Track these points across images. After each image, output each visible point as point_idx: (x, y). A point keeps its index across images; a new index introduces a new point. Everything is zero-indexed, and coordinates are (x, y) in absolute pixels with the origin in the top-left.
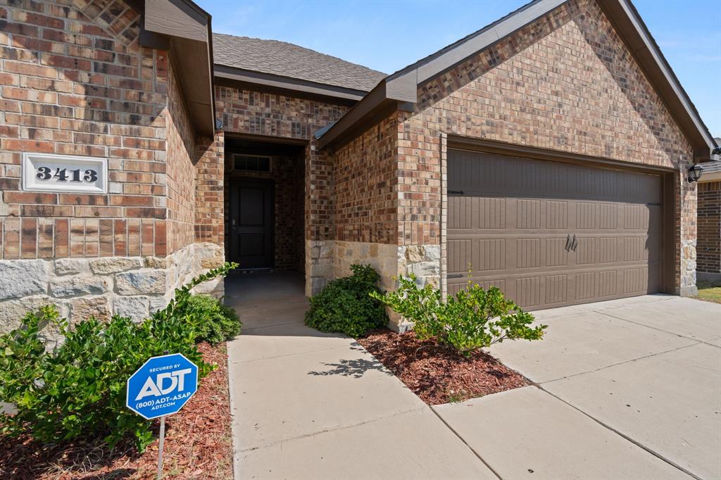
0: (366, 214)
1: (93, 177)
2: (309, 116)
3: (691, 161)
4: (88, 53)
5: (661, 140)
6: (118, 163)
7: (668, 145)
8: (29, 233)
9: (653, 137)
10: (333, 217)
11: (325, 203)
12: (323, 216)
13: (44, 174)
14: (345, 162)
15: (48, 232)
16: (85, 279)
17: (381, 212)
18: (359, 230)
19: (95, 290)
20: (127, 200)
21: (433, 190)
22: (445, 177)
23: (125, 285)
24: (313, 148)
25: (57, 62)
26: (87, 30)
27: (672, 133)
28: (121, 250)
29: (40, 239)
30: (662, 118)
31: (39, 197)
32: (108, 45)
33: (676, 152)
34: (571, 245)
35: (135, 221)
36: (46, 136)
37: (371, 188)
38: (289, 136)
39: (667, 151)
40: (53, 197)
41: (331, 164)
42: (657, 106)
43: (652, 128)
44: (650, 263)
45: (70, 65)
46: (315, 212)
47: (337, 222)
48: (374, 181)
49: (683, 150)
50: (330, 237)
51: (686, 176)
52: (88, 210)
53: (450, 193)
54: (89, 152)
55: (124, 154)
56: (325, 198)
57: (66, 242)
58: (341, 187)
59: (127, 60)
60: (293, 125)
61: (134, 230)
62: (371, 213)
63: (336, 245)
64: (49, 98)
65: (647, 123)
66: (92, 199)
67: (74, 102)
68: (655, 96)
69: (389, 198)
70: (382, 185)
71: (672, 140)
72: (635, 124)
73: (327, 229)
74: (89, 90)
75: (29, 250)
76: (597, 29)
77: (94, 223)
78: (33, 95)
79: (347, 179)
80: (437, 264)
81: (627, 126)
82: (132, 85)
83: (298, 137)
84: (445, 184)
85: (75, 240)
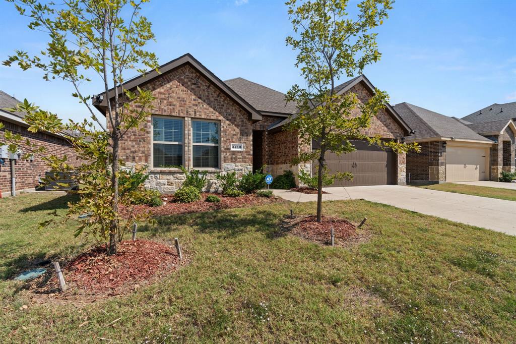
0: (287, 155)
1: (241, 147)
2: (265, 122)
3: (403, 136)
4: (240, 123)
5: (389, 129)
6: (245, 144)
7: (392, 131)
8: (232, 158)
9: (385, 128)
10: (273, 157)
11: (271, 152)
12: (270, 157)
13: (233, 147)
14: (279, 138)
15: (234, 158)
16: (240, 168)
17: (293, 155)
18: (285, 161)
19: (241, 170)
20: (246, 152)
21: (308, 148)
22: (311, 145)
23: (246, 169)
24: (266, 133)
25: (235, 125)
26: (240, 119)
27: (394, 126)
28: (245, 162)
29: (234, 160)
30: (389, 121)
31: (233, 152)
32: (243, 121)
33: (396, 133)
34: (354, 166)
35: (247, 156)
36: (234, 140)
37: (289, 147)
38: (259, 129)
39: (392, 132)
40: (235, 151)
41: (272, 138)
42: (387, 117)
43: (385, 125)
44: (387, 173)
45: (237, 126)
46: (267, 155)
47: (275, 158)
48: (291, 145)
49: (399, 132)
50: (272, 164)
51: (401, 141)
52: (240, 154)
53: (313, 149)
54: (240, 143)
55: (246, 143)
56: (271, 150)
57: (237, 160)
58: (277, 146)
59: (246, 123)
60: (260, 125)
61: (247, 158)
62: (289, 155)
63: (275, 167)
64: (234, 133)
65: (383, 123)
66: (241, 152)
67: (238, 133)
68: (386, 113)
69: (295, 150)
70: (293, 147)
71: (394, 129)
72: (378, 124)
73: (271, 161)
74: (240, 130)
75: (232, 162)
76: (362, 94)
77: (241, 157)
78: (232, 132)
79: (279, 144)
80: (309, 169)
81: (374, 125)
82: (247, 129)
83: (262, 129)
84: (311, 147)
85: (238, 159)
